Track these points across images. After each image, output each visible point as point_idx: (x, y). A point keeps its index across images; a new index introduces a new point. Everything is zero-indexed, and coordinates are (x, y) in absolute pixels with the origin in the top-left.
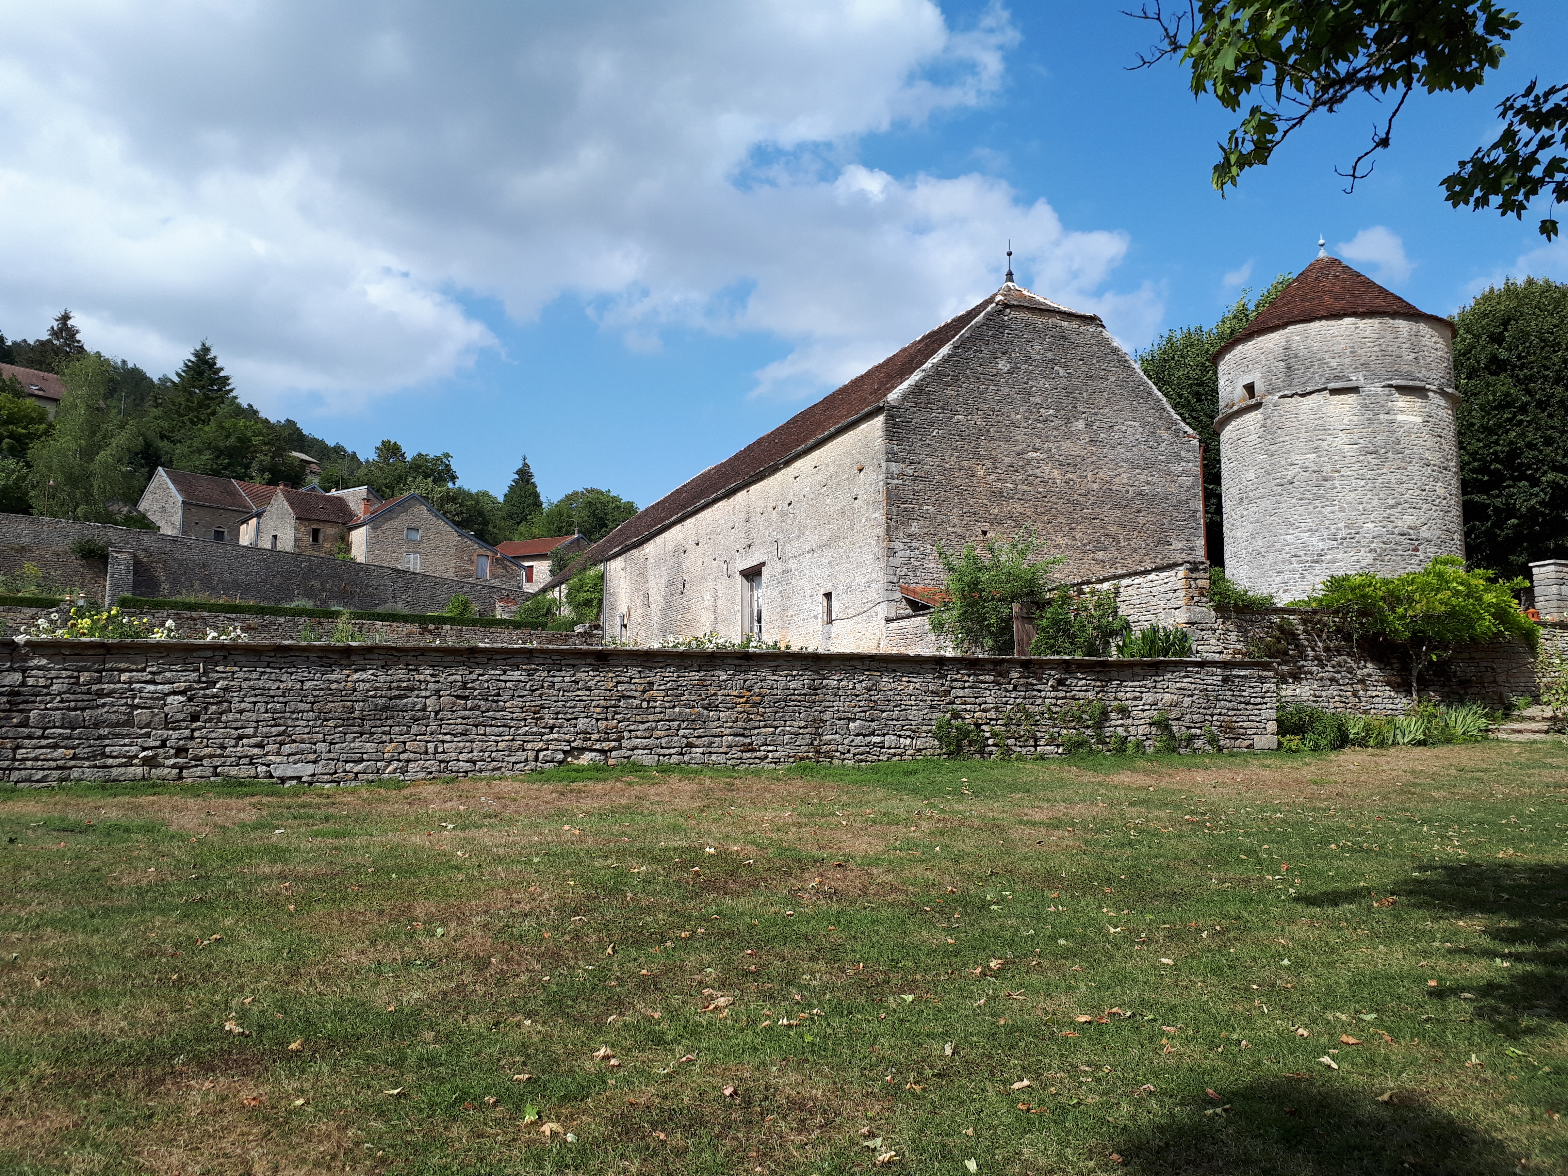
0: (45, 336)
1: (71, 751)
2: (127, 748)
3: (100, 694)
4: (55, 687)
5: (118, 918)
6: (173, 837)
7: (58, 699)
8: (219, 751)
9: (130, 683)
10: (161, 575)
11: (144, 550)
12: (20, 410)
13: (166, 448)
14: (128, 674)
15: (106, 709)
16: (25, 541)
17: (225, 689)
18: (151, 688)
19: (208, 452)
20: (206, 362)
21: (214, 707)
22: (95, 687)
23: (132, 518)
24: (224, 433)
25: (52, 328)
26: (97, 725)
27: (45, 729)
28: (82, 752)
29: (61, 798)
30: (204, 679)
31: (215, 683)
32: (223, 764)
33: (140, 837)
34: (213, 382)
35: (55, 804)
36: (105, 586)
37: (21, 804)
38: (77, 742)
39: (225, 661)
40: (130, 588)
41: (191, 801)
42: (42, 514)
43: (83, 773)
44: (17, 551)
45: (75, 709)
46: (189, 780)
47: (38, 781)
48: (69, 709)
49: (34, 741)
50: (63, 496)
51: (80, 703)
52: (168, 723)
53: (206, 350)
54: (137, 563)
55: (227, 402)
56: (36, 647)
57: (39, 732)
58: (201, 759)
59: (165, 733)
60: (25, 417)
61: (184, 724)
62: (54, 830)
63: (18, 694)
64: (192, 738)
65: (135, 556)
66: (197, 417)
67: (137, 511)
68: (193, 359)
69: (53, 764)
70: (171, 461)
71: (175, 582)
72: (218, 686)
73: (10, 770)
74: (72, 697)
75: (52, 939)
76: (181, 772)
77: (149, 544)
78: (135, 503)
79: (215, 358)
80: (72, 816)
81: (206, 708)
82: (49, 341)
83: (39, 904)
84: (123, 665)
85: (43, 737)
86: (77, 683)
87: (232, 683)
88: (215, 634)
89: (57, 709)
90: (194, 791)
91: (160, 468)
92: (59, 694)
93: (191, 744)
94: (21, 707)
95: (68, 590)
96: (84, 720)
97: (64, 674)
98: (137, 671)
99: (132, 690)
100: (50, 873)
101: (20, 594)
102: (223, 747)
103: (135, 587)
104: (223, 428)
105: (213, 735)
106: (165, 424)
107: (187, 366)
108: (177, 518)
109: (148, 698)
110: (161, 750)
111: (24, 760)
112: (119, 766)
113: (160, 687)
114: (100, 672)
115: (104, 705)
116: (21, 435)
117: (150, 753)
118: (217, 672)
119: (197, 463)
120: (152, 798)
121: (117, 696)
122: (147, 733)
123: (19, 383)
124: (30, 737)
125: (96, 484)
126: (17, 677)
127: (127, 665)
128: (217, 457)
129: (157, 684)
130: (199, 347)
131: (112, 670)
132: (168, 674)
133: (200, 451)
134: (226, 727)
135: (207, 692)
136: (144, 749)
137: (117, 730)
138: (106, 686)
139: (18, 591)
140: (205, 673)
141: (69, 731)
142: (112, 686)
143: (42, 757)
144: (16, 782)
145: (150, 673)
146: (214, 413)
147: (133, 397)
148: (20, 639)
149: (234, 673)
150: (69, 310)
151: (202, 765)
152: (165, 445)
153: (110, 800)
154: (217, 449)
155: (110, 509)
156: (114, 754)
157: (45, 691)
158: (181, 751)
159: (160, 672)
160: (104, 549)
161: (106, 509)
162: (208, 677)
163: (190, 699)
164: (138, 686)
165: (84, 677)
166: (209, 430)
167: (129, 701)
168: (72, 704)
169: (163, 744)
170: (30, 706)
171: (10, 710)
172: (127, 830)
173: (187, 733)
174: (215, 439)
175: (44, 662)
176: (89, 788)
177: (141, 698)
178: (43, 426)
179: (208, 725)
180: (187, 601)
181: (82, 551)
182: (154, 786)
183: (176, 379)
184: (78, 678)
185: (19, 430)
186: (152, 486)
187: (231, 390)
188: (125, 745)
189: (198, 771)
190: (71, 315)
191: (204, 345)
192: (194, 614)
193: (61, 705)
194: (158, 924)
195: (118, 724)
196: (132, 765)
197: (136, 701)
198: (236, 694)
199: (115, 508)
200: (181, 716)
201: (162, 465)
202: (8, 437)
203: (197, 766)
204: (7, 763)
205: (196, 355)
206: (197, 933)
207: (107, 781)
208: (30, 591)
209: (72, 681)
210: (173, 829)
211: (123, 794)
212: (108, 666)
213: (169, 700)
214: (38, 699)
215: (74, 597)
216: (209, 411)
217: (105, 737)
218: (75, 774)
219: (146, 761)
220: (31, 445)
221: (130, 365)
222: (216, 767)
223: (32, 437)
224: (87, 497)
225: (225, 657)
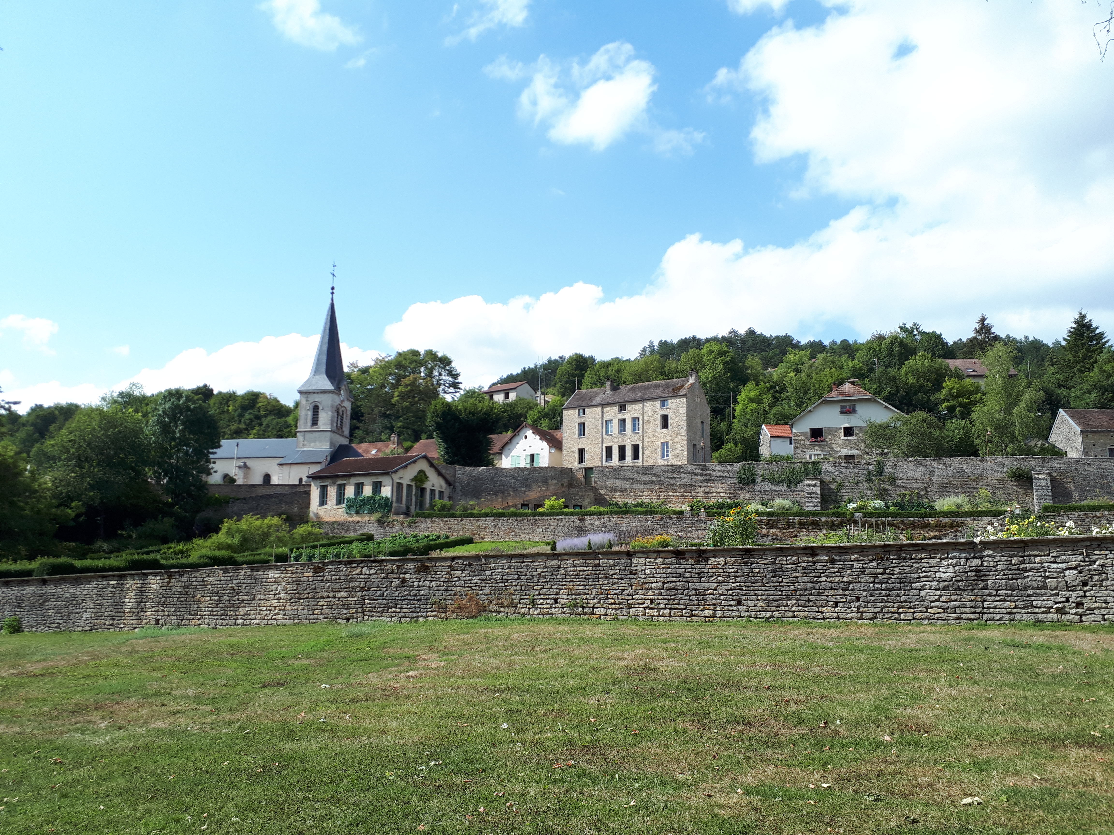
0: (972, 335)
1: (1014, 604)
2: (1046, 602)
3: (1025, 570)
4: (999, 566)
5: (1041, 686)
6: (1074, 653)
7: (1002, 573)
8: (1104, 605)
9: (1042, 563)
10: (1071, 487)
11: (1056, 470)
12: (964, 388)
13: (1064, 394)
14: (1039, 558)
15: (1029, 579)
16: (978, 473)
17: (1102, 566)
18: (1055, 566)
19: (1095, 391)
20: (1084, 326)
21: (1097, 577)
22: (1021, 566)
23: (1045, 449)
24: (1106, 375)
25: (976, 328)
26: (1026, 588)
27: (997, 590)
28: (1020, 604)
29: (1012, 630)
30: (1087, 559)
31: (1095, 562)
32: (1108, 613)
33: (1055, 651)
34: (1091, 339)
35: (1008, 633)
36: (1033, 498)
37: (989, 632)
38: (1016, 598)
39: (1099, 547)
40: (1051, 498)
41: (1089, 636)
42: (986, 454)
43: (1022, 617)
44: (974, 480)
45: (1012, 579)
46: (1087, 623)
47: (997, 620)
48: (1008, 579)
49: (992, 598)
50: (996, 440)
51: (1014, 576)
52: (1068, 587)
53: (1083, 317)
54: (1053, 480)
55: (1105, 351)
56: (986, 544)
57: (994, 593)
58: (1093, 610)
59: (1068, 593)
60: (966, 391)
61: (1078, 588)
62: (1008, 645)
63: (980, 571)
64: (1085, 596)
65: (1050, 476)
66: (1084, 367)
67: (1048, 443)
68: (1074, 326)
69: (1005, 611)
70: (1069, 403)
71: (1082, 492)
72: (1097, 563)
73: (982, 613)
74: (1009, 572)
75: (1007, 691)
76: (1081, 617)
77: (1059, 466)
78: (1046, 438)
79: (1090, 321)
80: (1017, 639)
81: (1091, 578)
82: (975, 338)
83: (1001, 677)
84: (1036, 553)
85: (996, 595)
86: (1011, 564)
87: (1106, 561)
88: (1098, 530)
89: (1002, 579)
90: (1090, 629)
91: (1060, 410)
92: (1002, 570)
93: (1084, 600)
94: (983, 578)
95: (1008, 503)
96: (1018, 586)
97: (1003, 559)
98: (1045, 556)
99: (1043, 567)
100: (1006, 665)
101: (979, 509)
102: (1106, 602)
103: (1054, 497)
104: (1104, 371)
105: (1099, 595)
106: (1061, 377)
107: (1070, 332)
108: (1079, 443)
109: (1053, 572)
110: (1067, 604)
111: (989, 608)
112: (1043, 613)
113: (1060, 565)
114: (1023, 557)
115: (1028, 577)
116: (966, 403)
117: (1059, 605)
118: (1095, 555)
119: (1088, 400)
120: (1064, 632)
121: (1035, 571)
122: (1056, 593)
123: (960, 370)
124: (990, 595)
125: (1016, 429)
126: (978, 562)
127: (1038, 553)
128: (1103, 394)
129: (1058, 563)
130: (1077, 316)
131: (1030, 555)
132: (1064, 557)
133: (1089, 392)
134: (1106, 590)
135: (1090, 567)
136: (1056, 603)
137: (1038, 592)
138: (1027, 565)
139: (978, 506)
140: (1088, 556)
141: (1010, 592)
142: (1031, 565)
143: (998, 607)
144: (987, 621)
145: (1053, 557)
146: (1096, 362)
147: (1035, 361)
148: (977, 540)
149: (1106, 555)
150: (984, 314)
151: (1094, 614)
152: (1063, 392)
153: (1039, 632)
154: (1101, 387)
155: (1029, 444)
156: (1039, 606)
157: (994, 569)
158: (1079, 605)
159: (1059, 556)
160: (1028, 473)
161: (1026, 445)
162: (1090, 558)
163: (1080, 572)
164: (1047, 565)
165: (1015, 560)
166: (1094, 374)
167: (1043, 574)
168: (1010, 576)
169: (1067, 600)
170: (987, 578)
171: (977, 580)
172: (1049, 648)
173: (1081, 593)
174: (1100, 381)
175: (991, 552)
176: (1027, 625)
177: (1049, 572)
178: (979, 395)
179: (1094, 588)
180: (1091, 504)
181: (1014, 476)
182: (1065, 625)
183: (1064, 343)
184: (1011, 561)
185: (965, 400)
186: (1057, 422)
187: (1107, 342)
188: (1044, 600)
189: (1092, 617)
190: (986, 317)
191: (1080, 314)
192: (1098, 514)
193: (1004, 577)
194: (1062, 690)
195: (1038, 588)
196: (1050, 613)
197: (1047, 574)
198: (1110, 568)
199: (1032, 443)
200: (1076, 583)
201: (1063, 407)
202: (959, 406)
203: (1091, 614)
204: (980, 609)
205: (1076, 322)
206: (1082, 696)
207: (1037, 622)
208: (984, 506)
209: (1008, 563)
210: (1076, 649)
211: (1046, 630)
212: (1027, 553)
213: (1067, 572)
214: (991, 573)
215: (1013, 508)
216: (1092, 360)
217: (1032, 596)
218: (1018, 617)
219: (1058, 611)
220: (973, 409)
221: (1031, 339)
222: (1104, 615)
223: (974, 403)
224: (1012, 440)
225: (1099, 545)
